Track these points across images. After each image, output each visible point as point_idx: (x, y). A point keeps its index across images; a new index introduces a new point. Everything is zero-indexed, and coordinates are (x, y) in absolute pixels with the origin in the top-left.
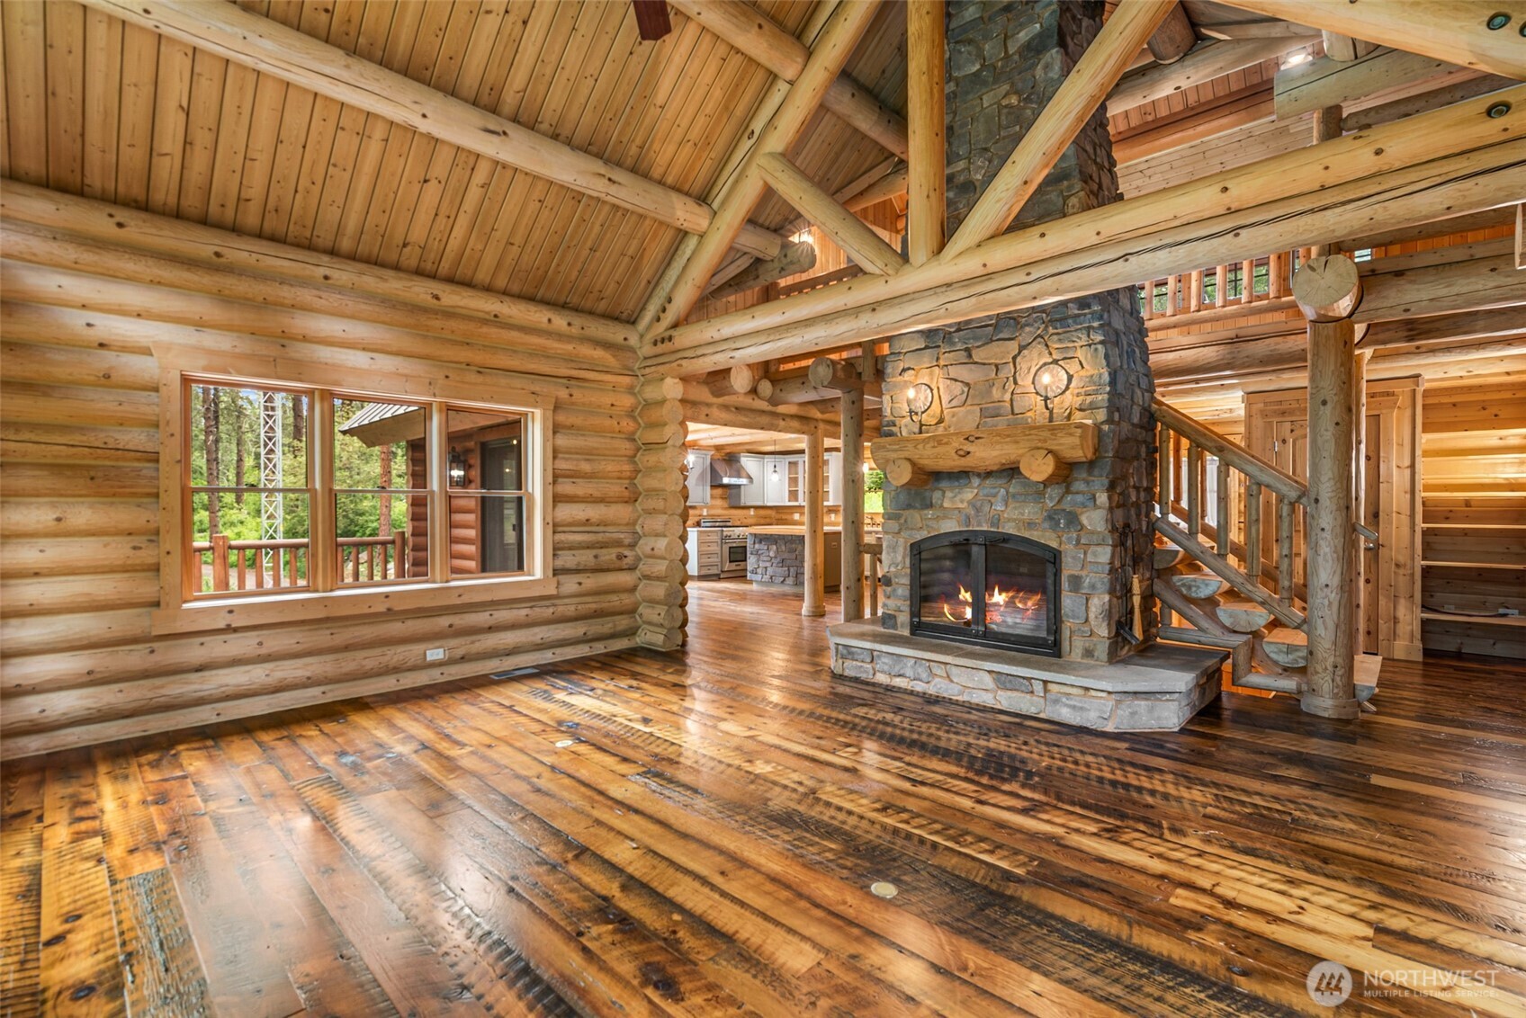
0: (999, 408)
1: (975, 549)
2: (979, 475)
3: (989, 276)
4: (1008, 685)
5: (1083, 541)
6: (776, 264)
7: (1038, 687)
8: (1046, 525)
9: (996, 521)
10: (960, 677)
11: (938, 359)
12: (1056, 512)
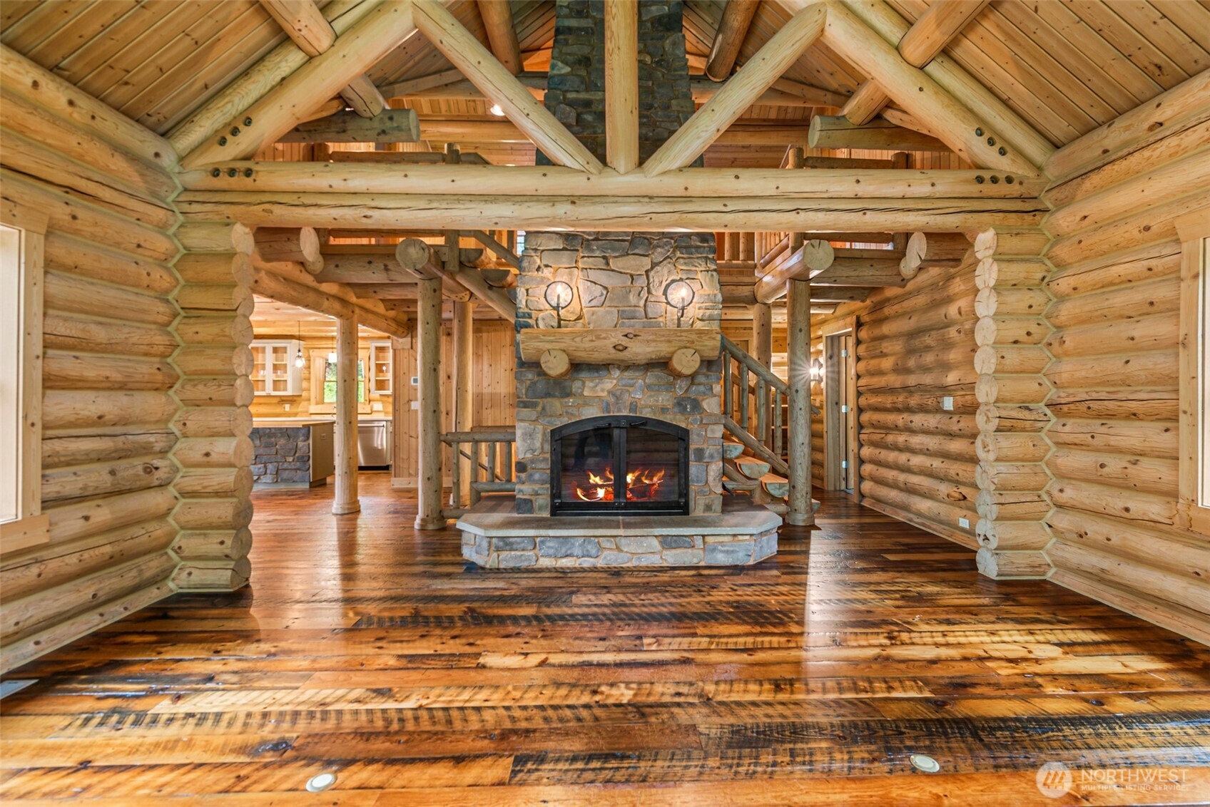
0: (635, 312)
1: (616, 432)
2: (619, 368)
3: (688, 199)
4: (673, 545)
5: (704, 421)
6: (376, 124)
7: (699, 541)
8: (676, 410)
9: (633, 407)
10: (629, 546)
11: (576, 262)
12: (683, 399)
